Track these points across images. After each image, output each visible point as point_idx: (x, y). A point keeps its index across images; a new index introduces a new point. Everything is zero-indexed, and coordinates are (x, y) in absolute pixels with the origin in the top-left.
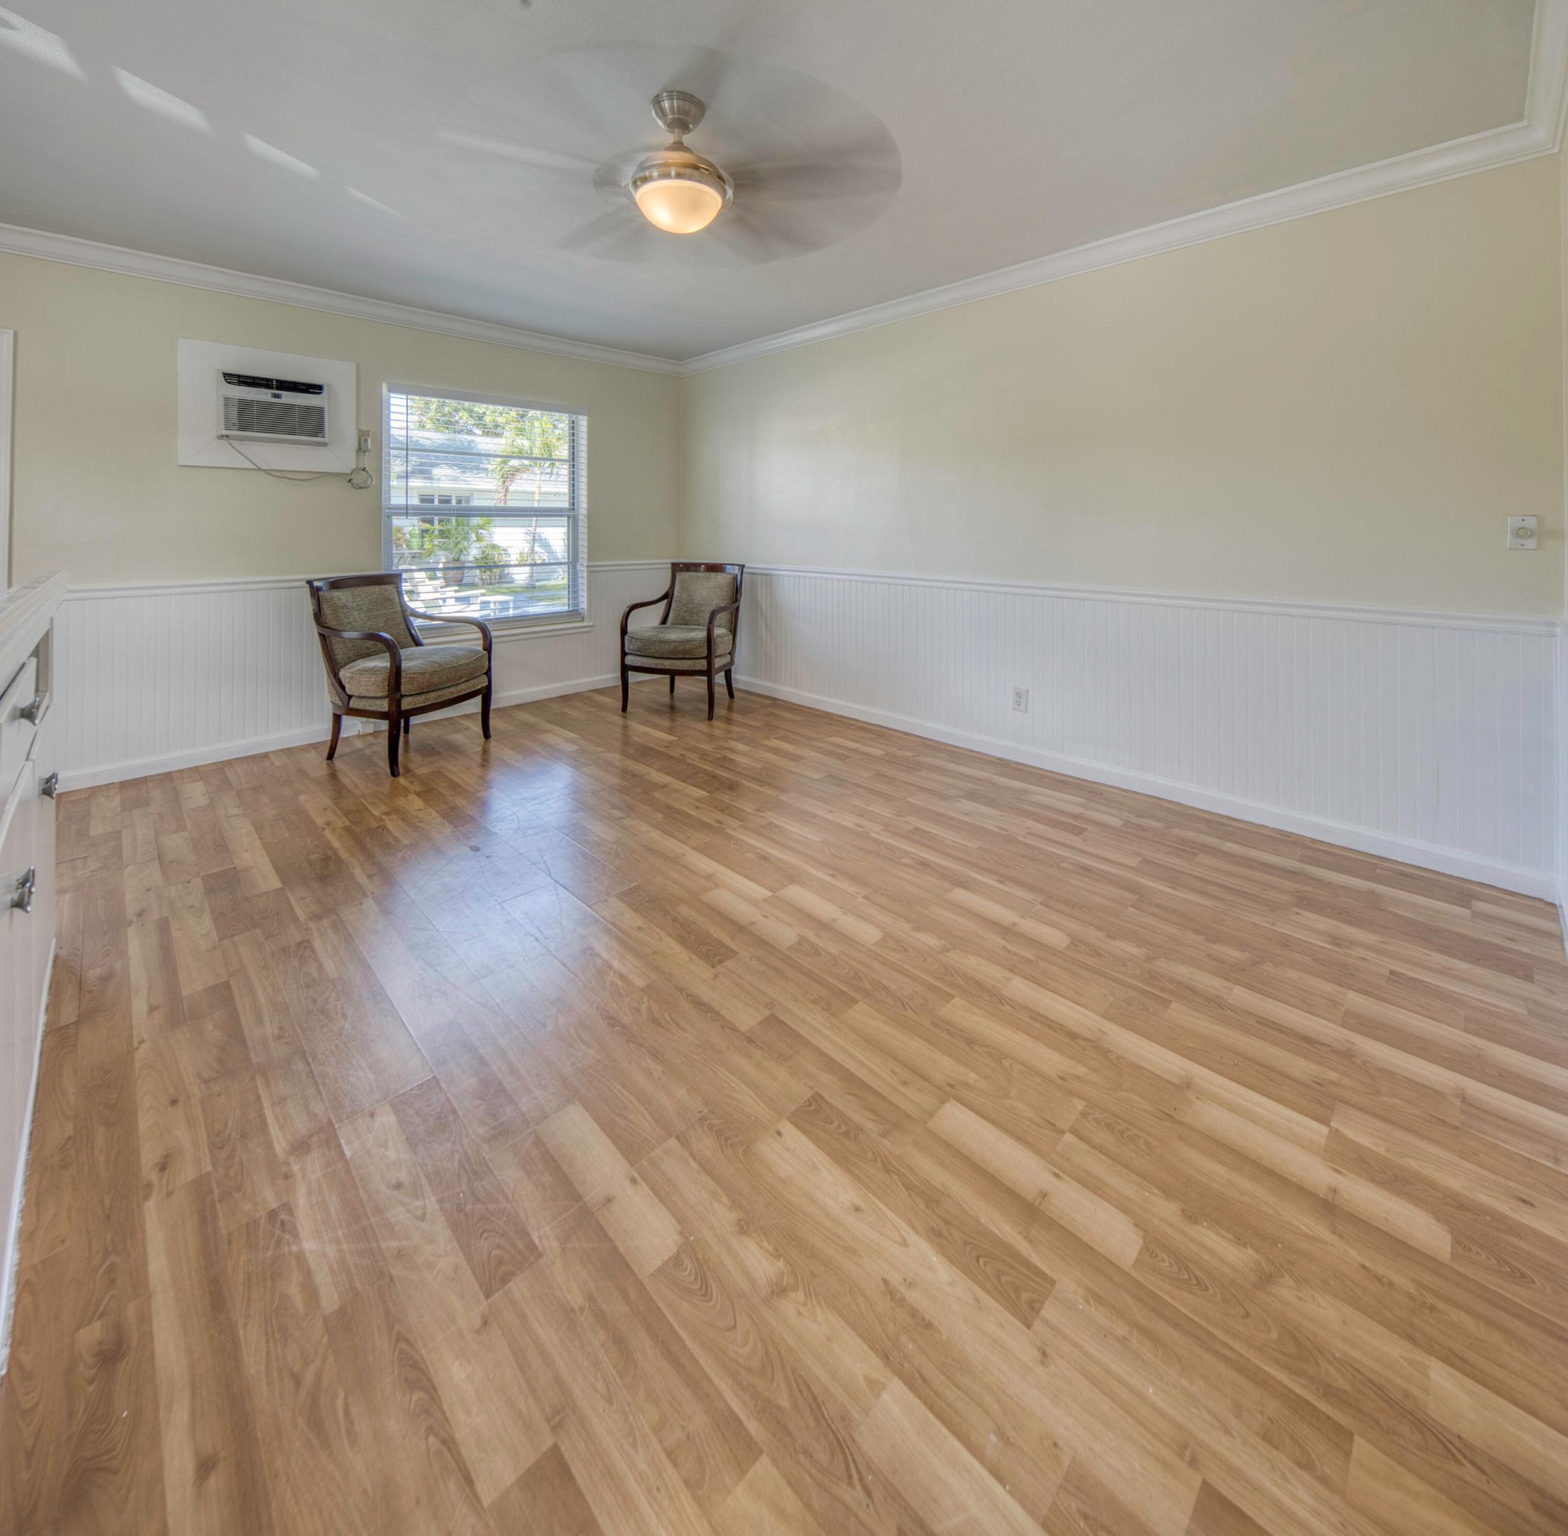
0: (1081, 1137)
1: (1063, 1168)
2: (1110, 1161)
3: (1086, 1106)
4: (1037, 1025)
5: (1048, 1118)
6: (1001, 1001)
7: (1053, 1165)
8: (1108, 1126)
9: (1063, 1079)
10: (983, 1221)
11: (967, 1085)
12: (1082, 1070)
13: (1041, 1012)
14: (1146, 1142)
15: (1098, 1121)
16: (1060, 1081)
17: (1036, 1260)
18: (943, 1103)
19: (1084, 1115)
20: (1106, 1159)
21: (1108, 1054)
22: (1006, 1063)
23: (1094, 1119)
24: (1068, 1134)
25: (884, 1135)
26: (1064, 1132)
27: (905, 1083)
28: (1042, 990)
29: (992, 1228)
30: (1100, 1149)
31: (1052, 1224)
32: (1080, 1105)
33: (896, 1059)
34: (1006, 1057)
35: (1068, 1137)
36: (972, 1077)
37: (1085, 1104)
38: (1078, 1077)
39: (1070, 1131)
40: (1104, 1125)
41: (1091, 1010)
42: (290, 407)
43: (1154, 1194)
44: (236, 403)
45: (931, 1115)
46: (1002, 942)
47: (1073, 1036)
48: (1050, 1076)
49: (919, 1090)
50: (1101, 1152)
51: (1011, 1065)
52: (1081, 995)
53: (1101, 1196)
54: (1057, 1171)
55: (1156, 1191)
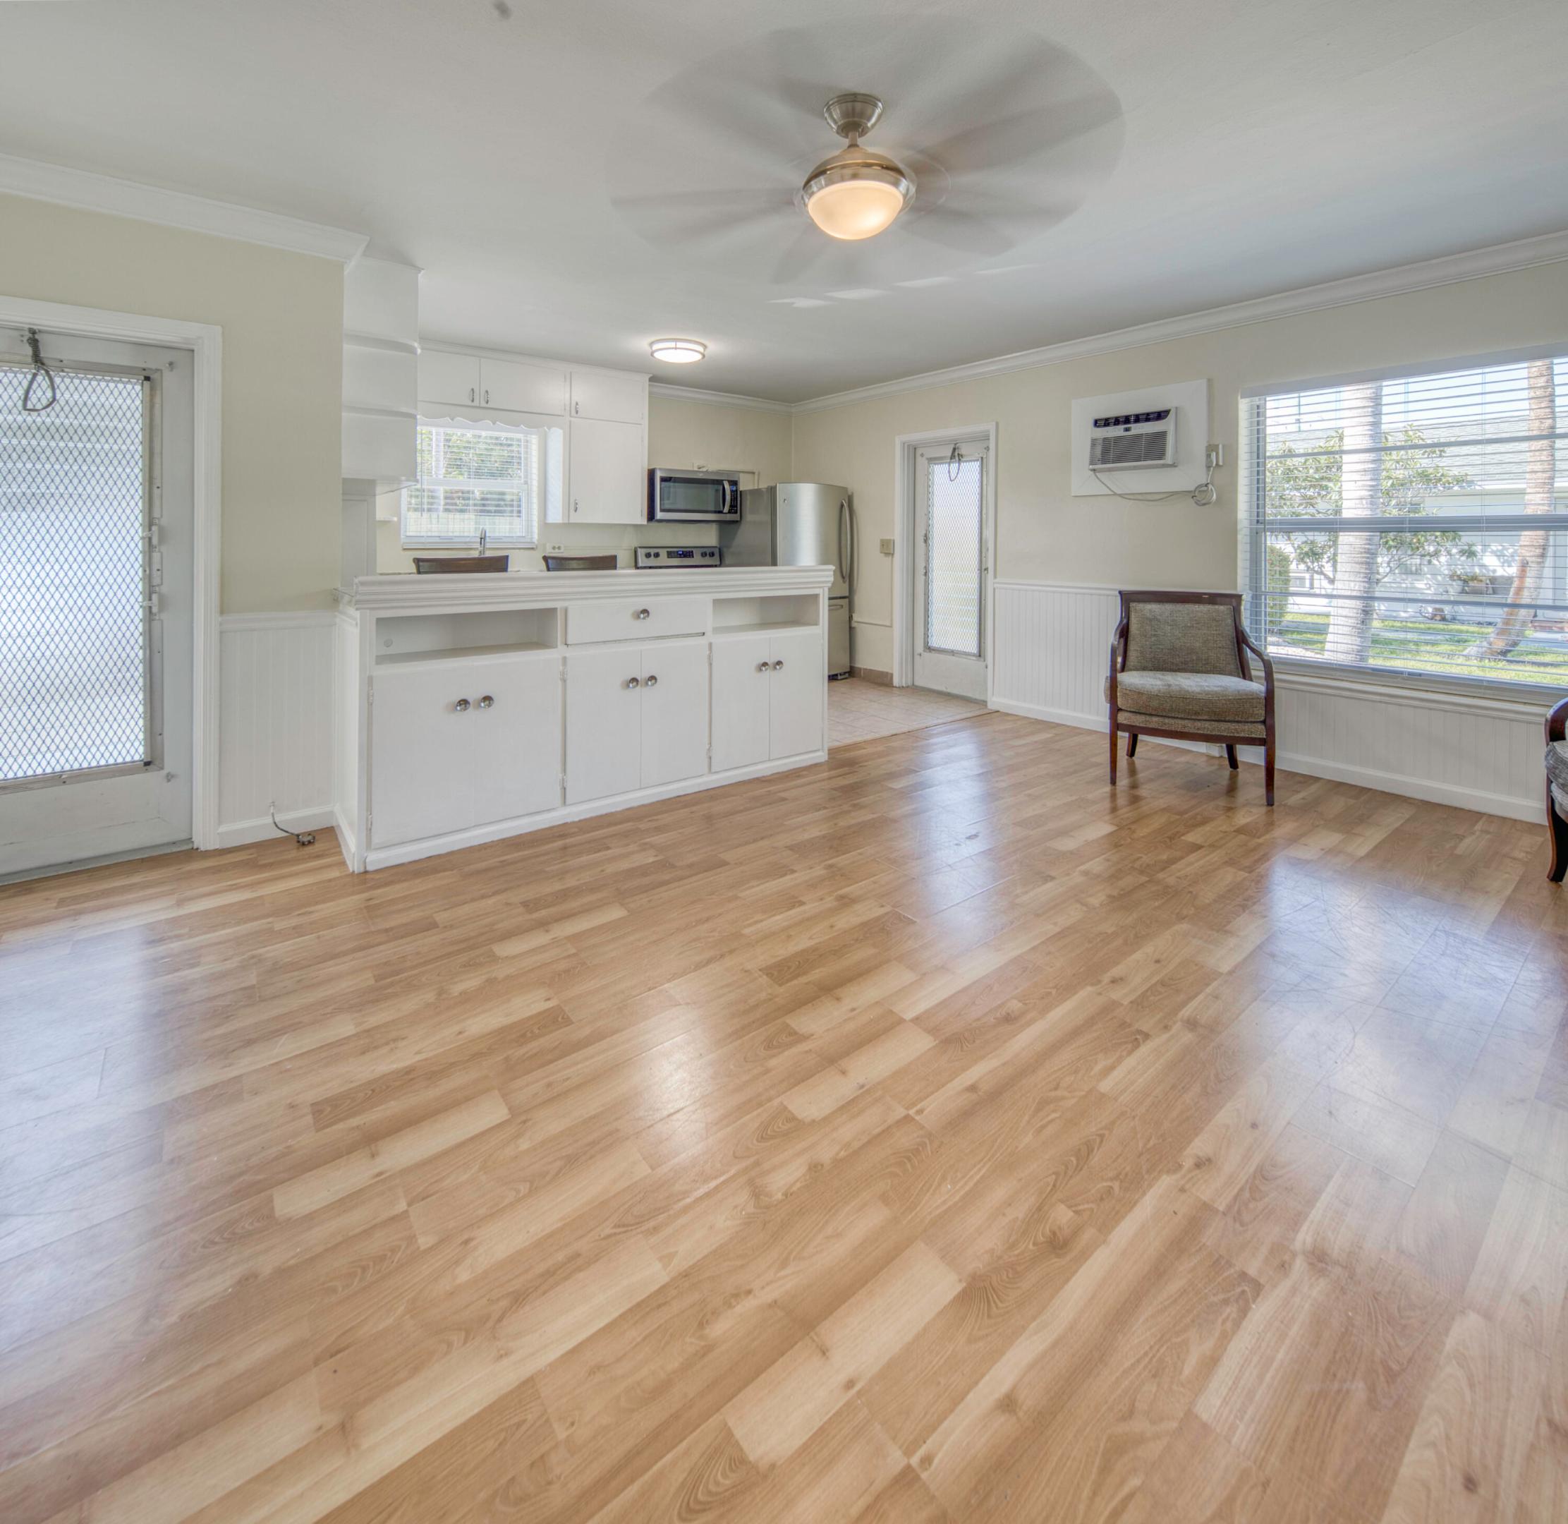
0: (394, 1219)
1: (383, 1181)
2: (351, 1234)
3: (419, 1248)
4: (560, 1257)
5: (434, 1197)
6: (624, 1226)
7: (390, 1176)
8: (382, 1258)
9: (467, 1242)
10: (392, 1102)
11: (518, 1136)
12: (463, 1275)
13: (581, 1275)
14: (334, 1290)
15: (393, 1250)
16: (466, 1237)
17: (341, 1126)
18: (510, 1109)
19: (412, 1239)
20: (357, 1231)
21: (463, 1334)
22: (524, 1188)
23: (400, 1247)
24: (405, 1208)
25: (507, 1059)
26: (409, 1205)
27: (549, 1085)
28: (626, 1306)
29: (383, 1107)
30: (367, 1233)
31: (352, 1149)
32: (424, 1241)
33: (578, 1087)
34: (530, 1191)
35: (402, 1206)
36: (524, 1144)
37: (422, 1248)
38: (457, 1263)
39: (406, 1211)
40: (386, 1255)
41: (553, 1366)
42: (1139, 436)
43: (293, 1257)
44: (1101, 442)
45: (504, 1096)
46: (766, 1296)
47: (519, 1299)
48: (479, 1227)
49: (536, 1094)
50: (365, 1231)
51: (518, 1191)
52: (592, 1372)
53: (332, 1204)
54: (382, 1177)
55: (292, 1262)
